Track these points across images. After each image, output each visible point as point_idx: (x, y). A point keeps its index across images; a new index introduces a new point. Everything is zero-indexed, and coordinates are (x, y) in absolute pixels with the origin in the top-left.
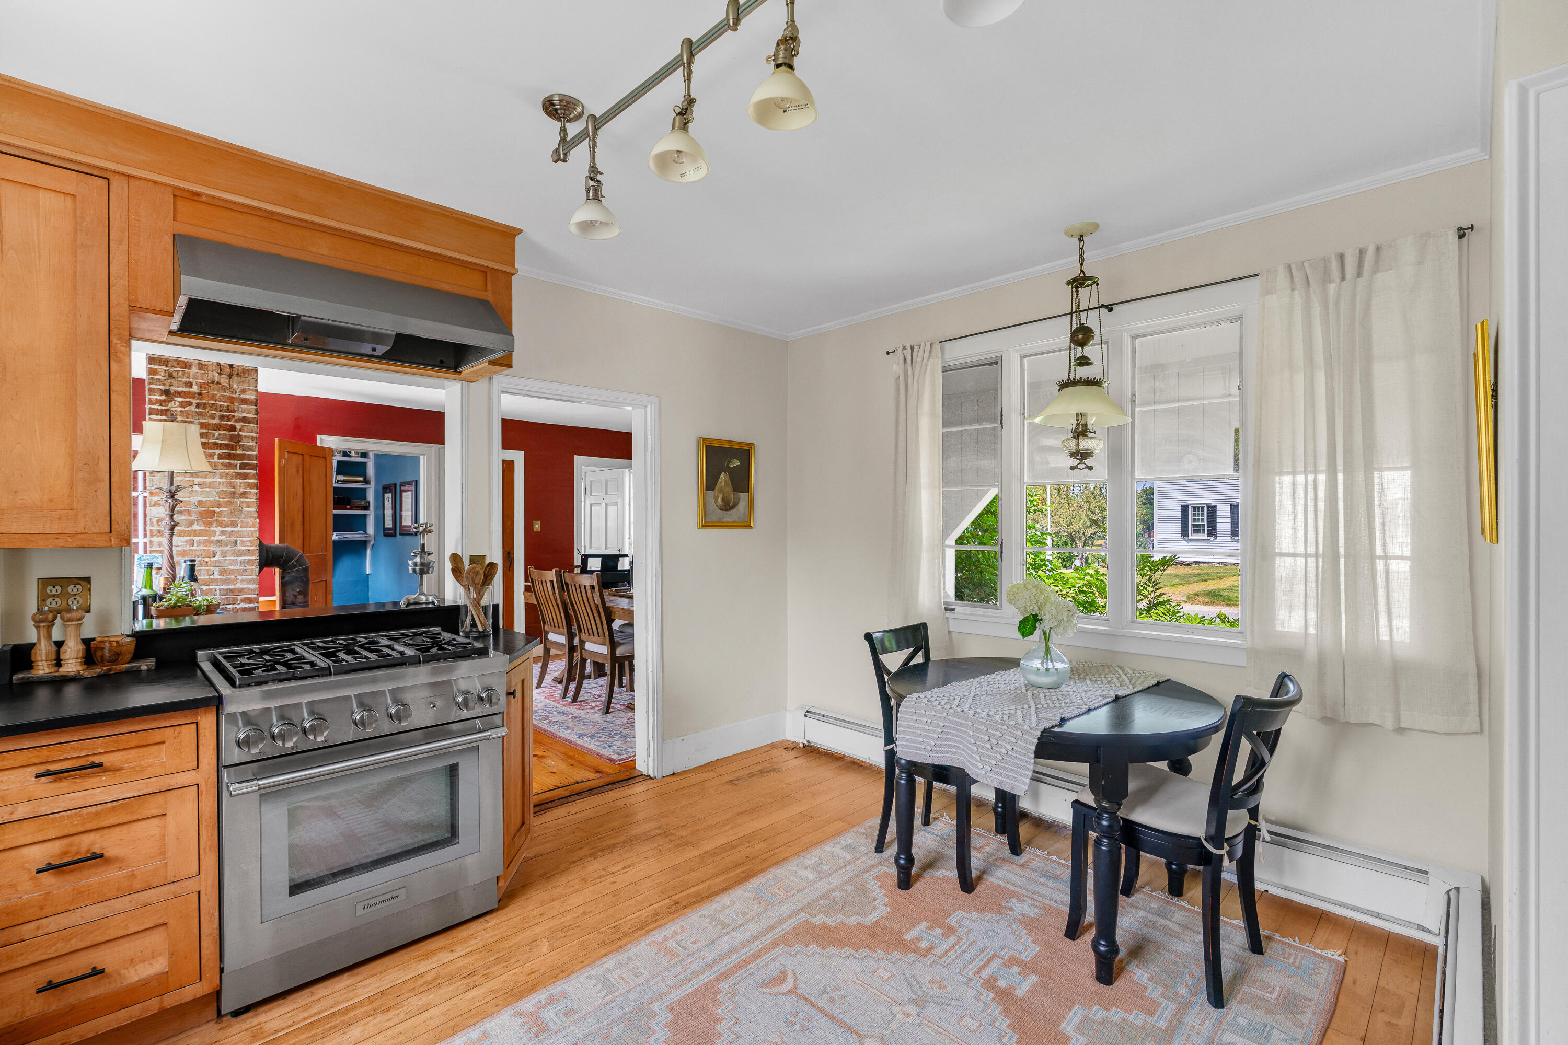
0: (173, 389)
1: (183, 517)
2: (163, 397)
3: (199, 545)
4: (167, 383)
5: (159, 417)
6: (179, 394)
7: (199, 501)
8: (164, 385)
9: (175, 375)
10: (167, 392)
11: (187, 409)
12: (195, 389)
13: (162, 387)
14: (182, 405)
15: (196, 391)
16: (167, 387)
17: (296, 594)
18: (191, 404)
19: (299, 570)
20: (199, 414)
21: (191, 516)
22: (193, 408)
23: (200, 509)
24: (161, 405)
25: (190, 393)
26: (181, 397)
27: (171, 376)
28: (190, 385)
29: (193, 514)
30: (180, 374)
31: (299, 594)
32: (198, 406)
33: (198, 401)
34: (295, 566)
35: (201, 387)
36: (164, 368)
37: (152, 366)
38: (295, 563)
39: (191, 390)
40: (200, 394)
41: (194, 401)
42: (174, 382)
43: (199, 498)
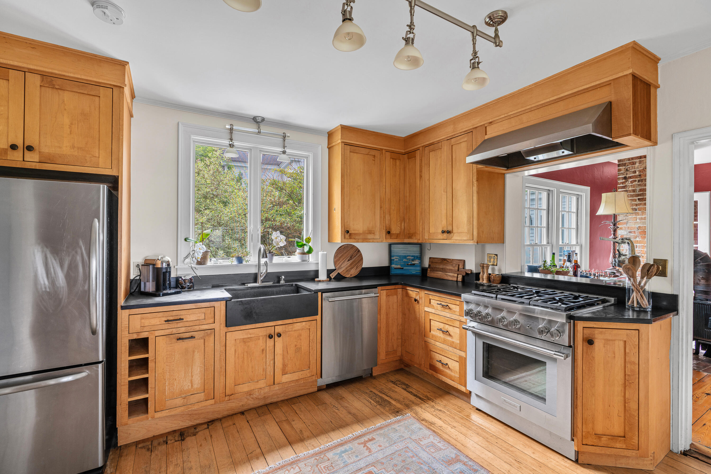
0: (627, 176)
1: (632, 235)
2: (624, 180)
3: (639, 248)
4: (625, 174)
5: (622, 190)
6: (630, 177)
7: (639, 227)
8: (624, 175)
9: (628, 169)
10: (625, 178)
11: (634, 184)
12: (637, 173)
13: (623, 176)
14: (632, 182)
15: (638, 174)
16: (625, 176)
17: (700, 279)
18: (635, 181)
19: (702, 265)
20: (639, 185)
21: (635, 233)
22: (636, 183)
23: (640, 231)
24: (623, 184)
25: (635, 176)
26: (631, 179)
27: (627, 170)
28: (635, 172)
29: (636, 233)
30: (631, 168)
31: (702, 279)
32: (639, 181)
33: (639, 179)
34: (699, 263)
35: (640, 172)
36: (624, 167)
37: (619, 168)
38: (699, 261)
39: (636, 174)
40: (640, 175)
41: (637, 179)
42: (628, 172)
43: (639, 225)
